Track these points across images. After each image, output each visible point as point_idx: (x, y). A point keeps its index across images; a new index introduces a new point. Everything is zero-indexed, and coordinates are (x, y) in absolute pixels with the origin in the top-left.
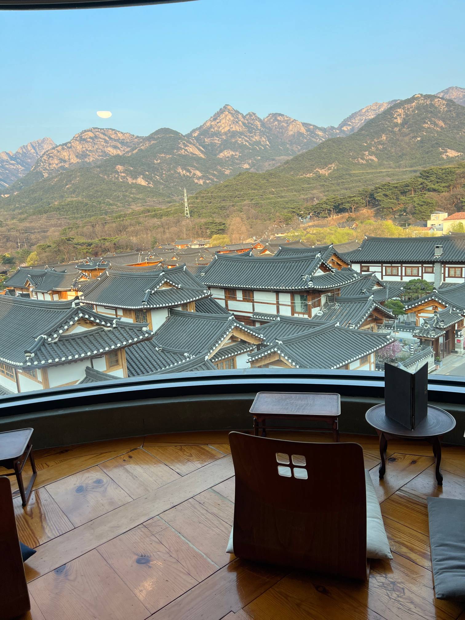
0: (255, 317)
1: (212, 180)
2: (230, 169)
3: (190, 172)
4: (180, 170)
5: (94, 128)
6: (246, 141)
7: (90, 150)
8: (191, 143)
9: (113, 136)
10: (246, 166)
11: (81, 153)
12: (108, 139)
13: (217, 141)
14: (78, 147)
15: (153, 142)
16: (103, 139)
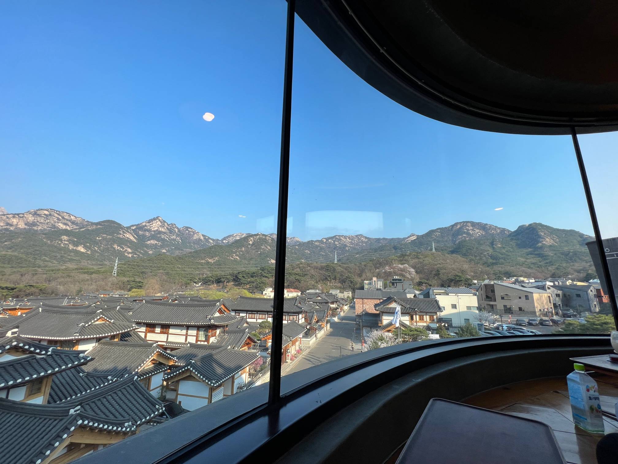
0: (168, 345)
1: (139, 255)
2: (153, 251)
3: (123, 249)
4: (116, 246)
5: (51, 209)
6: (167, 237)
7: (41, 222)
8: (128, 232)
9: (66, 217)
10: (164, 251)
11: (31, 222)
12: (60, 218)
13: (147, 234)
14: (30, 218)
15: (99, 226)
16: (57, 217)
